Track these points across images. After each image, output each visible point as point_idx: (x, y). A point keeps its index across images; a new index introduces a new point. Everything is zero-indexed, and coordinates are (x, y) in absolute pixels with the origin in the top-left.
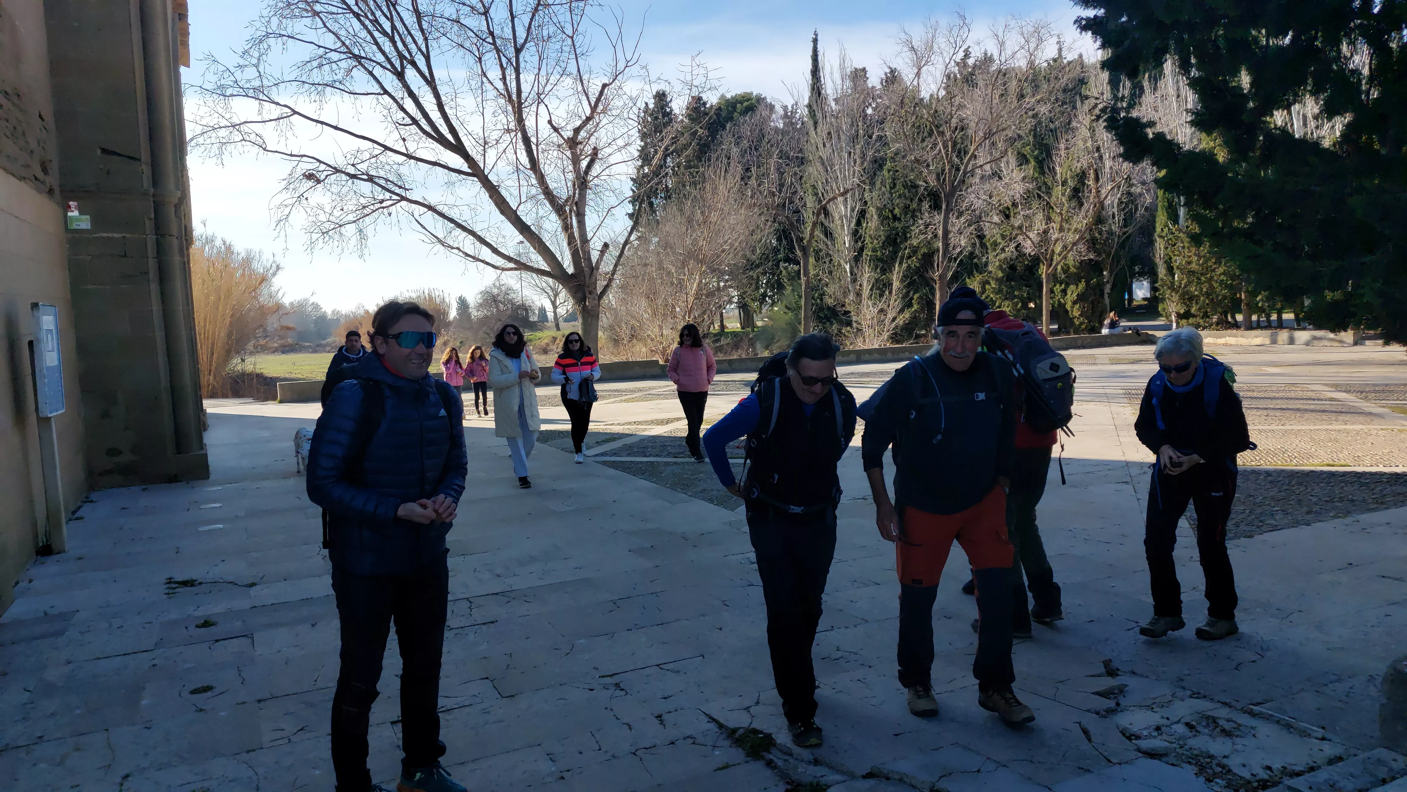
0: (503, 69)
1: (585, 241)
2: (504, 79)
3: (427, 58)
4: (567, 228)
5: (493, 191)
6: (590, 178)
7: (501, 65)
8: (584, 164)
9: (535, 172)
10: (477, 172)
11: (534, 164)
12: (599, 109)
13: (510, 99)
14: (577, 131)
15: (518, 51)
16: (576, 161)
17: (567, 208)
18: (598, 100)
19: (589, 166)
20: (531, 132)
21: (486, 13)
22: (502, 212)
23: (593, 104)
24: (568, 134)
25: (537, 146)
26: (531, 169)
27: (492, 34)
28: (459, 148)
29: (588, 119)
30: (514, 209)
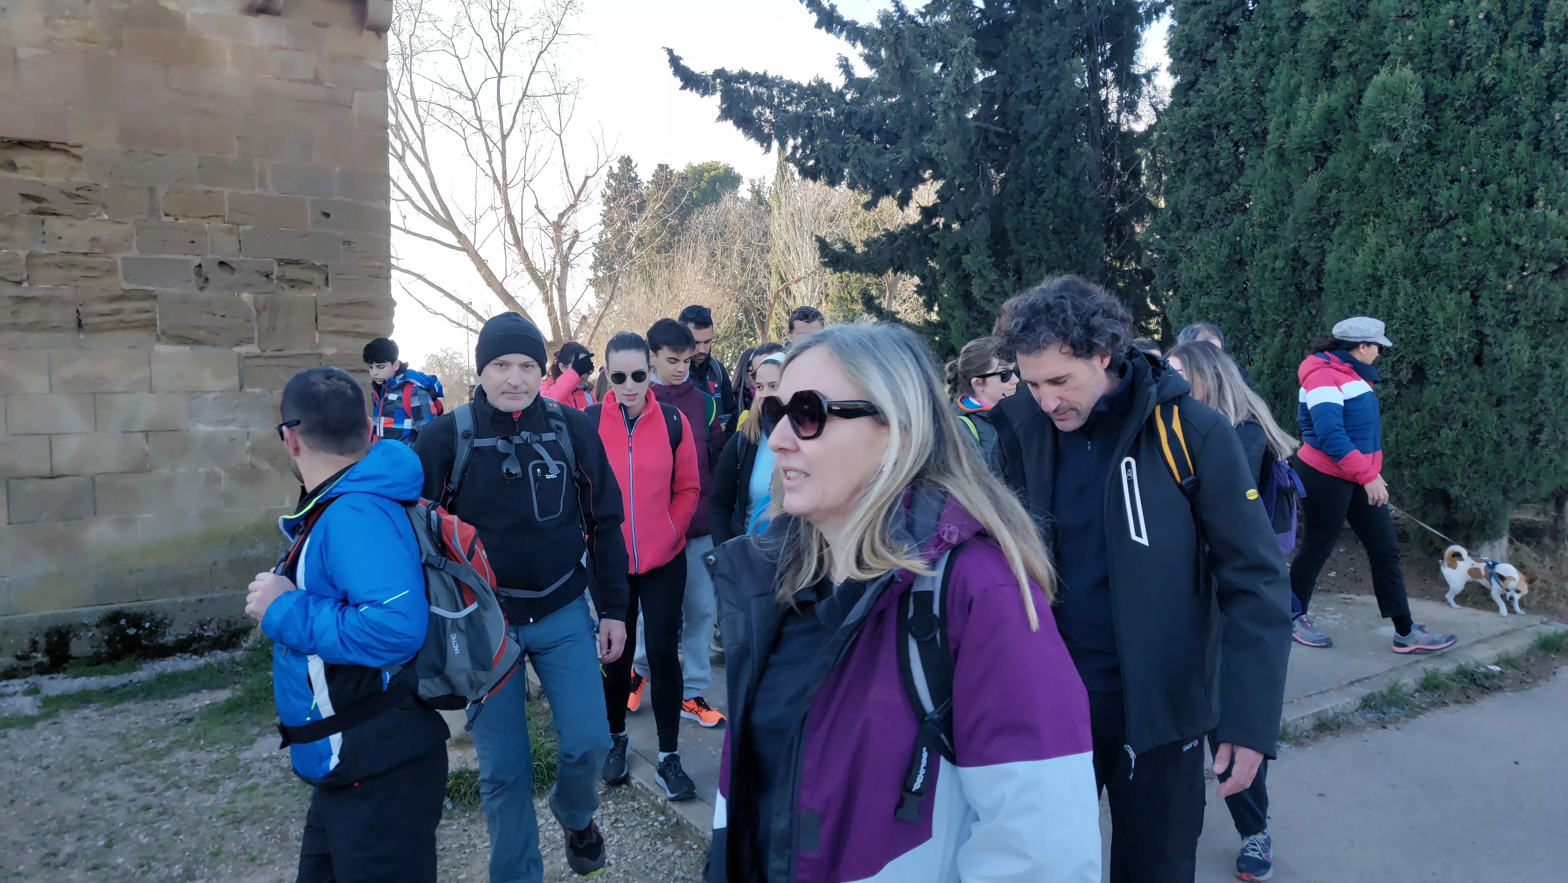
0: (489, 153)
1: (565, 313)
2: (490, 162)
3: (423, 142)
4: (548, 300)
5: (481, 264)
6: (571, 257)
7: (488, 148)
8: (566, 245)
9: (519, 249)
10: (466, 246)
11: (518, 242)
12: (582, 198)
13: (496, 180)
14: (561, 216)
15: (504, 137)
16: (558, 242)
17: (548, 283)
18: (581, 191)
19: (571, 247)
20: (516, 213)
21: (474, 99)
22: (489, 284)
23: (576, 193)
24: (554, 218)
25: (522, 224)
26: (514, 245)
27: (479, 119)
28: (449, 224)
29: (572, 206)
30: (500, 281)
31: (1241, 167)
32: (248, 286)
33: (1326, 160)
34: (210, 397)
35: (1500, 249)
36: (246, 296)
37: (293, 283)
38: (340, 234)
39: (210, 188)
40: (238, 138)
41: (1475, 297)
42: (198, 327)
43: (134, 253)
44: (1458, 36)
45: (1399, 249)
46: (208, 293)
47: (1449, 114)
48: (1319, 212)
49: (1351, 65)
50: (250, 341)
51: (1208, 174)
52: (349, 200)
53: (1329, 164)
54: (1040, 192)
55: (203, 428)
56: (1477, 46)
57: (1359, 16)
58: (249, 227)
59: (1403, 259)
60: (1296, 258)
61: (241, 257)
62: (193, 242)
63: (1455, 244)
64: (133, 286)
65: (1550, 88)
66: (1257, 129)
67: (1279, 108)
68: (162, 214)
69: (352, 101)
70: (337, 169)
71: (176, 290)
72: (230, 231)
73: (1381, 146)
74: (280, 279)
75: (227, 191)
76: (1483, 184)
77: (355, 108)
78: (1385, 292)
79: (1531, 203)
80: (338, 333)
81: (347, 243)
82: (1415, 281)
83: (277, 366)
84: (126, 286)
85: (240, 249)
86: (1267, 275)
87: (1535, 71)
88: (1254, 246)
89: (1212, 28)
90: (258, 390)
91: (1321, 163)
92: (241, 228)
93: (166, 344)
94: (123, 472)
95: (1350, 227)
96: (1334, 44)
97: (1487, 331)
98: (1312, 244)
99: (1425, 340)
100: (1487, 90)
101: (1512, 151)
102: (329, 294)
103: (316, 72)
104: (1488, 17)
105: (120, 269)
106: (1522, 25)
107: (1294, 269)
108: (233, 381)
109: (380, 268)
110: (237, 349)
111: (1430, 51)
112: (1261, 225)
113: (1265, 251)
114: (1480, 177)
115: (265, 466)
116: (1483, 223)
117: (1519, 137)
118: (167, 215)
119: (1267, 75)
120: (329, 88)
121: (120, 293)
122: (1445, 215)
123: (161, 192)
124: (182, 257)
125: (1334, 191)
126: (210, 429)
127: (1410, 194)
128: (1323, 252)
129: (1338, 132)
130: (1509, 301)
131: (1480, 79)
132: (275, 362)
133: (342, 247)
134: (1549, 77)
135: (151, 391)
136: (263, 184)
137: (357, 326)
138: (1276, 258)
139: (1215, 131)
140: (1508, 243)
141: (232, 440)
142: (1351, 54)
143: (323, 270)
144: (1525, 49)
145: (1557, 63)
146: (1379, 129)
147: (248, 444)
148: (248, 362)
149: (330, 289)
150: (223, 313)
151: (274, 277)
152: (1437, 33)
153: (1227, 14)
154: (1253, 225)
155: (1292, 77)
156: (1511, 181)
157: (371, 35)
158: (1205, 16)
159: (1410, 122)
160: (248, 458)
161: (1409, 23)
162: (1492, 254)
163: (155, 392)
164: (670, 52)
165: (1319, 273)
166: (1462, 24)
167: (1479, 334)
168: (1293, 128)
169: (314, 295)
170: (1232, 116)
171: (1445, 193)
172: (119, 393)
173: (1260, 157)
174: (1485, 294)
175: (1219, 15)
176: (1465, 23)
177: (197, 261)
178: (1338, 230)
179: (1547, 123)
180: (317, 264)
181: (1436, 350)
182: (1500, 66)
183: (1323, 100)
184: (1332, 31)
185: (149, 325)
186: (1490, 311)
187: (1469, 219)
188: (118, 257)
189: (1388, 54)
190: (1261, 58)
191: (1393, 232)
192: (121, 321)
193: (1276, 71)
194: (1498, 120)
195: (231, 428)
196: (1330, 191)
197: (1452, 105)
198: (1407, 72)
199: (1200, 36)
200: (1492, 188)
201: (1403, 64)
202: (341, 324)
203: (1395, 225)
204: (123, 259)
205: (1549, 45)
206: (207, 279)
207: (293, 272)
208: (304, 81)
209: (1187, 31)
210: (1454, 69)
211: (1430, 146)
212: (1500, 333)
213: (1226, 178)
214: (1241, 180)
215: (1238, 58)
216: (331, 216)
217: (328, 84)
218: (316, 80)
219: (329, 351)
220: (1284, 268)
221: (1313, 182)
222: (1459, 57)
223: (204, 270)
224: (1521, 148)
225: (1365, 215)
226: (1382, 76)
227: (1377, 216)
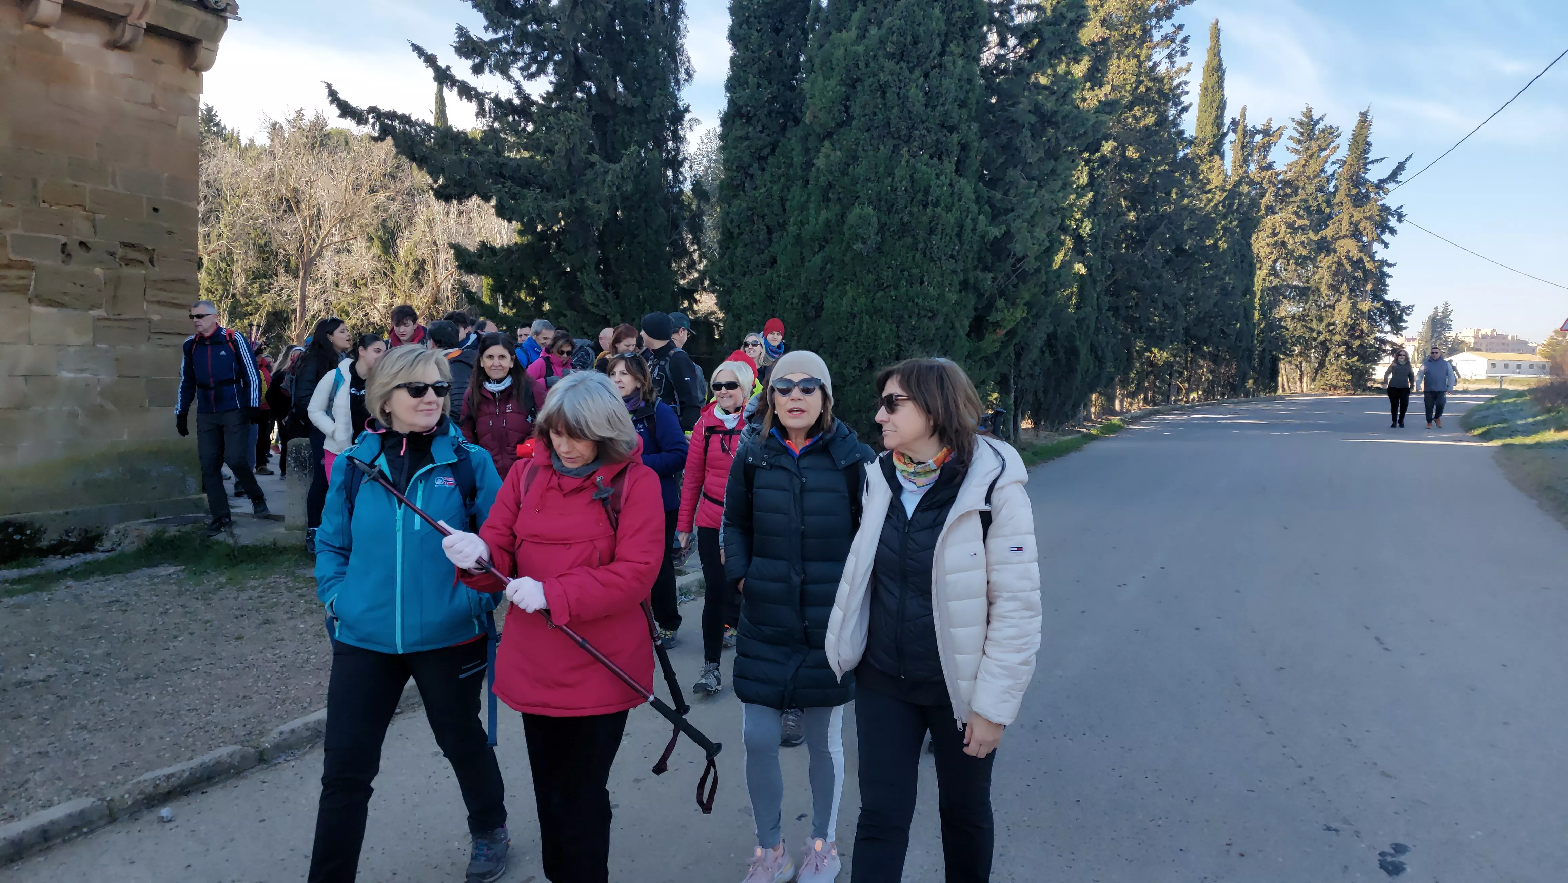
31: (770, 240)
32: (100, 263)
33: (824, 247)
34: (72, 349)
35: (910, 304)
36: (98, 271)
37: (129, 262)
38: (166, 225)
39: (77, 183)
40: (97, 145)
41: (898, 327)
42: (65, 294)
43: (19, 231)
44: (893, 196)
45: (863, 300)
46: (72, 267)
47: (887, 233)
48: (821, 275)
49: (839, 198)
50: (99, 307)
51: (752, 243)
52: (172, 199)
53: (826, 249)
54: (635, 237)
55: (66, 375)
56: (901, 203)
57: (844, 173)
58: (103, 216)
59: (866, 305)
60: (805, 298)
61: (97, 240)
62: (61, 225)
63: (890, 300)
64: (18, 258)
65: (931, 228)
66: (781, 221)
67: (796, 213)
68: (41, 201)
69: (177, 123)
70: (166, 175)
71: (49, 263)
72: (87, 218)
73: (858, 246)
74: (123, 259)
75: (89, 186)
76: (902, 271)
77: (179, 128)
78: (857, 322)
79: (922, 283)
80: (159, 302)
81: (170, 233)
82: (871, 317)
83: (119, 327)
84: (13, 258)
85: (95, 232)
86: (788, 306)
87: (925, 219)
88: (779, 289)
89: (752, 155)
90: (104, 346)
91: (822, 248)
92: (97, 216)
93: (38, 305)
94: (8, 408)
95: (837, 285)
96: (830, 185)
97: (902, 344)
98: (816, 291)
99: (875, 348)
100: (903, 224)
101: (914, 256)
102: (156, 272)
103: (153, 96)
104: (906, 190)
105: (9, 244)
106: (920, 196)
107: (803, 305)
108: (88, 338)
109: (192, 254)
110: (91, 312)
111: (880, 200)
112: (784, 277)
113: (786, 293)
114: (901, 267)
115: (110, 406)
116: (903, 290)
117: (917, 249)
118: (44, 202)
119: (786, 190)
120: (162, 111)
121: (6, 262)
122: (885, 285)
123: (41, 183)
124: (54, 237)
125: (829, 265)
126: (72, 375)
127: (869, 272)
128: (822, 296)
129: (831, 233)
130: (912, 330)
131: (902, 219)
132: (116, 324)
133: (167, 236)
134: (930, 223)
135: (30, 343)
136: (114, 183)
137: (174, 298)
138: (793, 297)
139: (756, 218)
140: (913, 301)
141: (88, 385)
142: (839, 193)
143: (150, 253)
144: (921, 208)
145: (934, 217)
146: (857, 237)
147: (99, 389)
148: (102, 323)
149: (157, 268)
150: (82, 283)
151: (117, 256)
152: (883, 193)
153: (761, 149)
154: (779, 276)
155: (802, 196)
156: (914, 271)
157: (190, 72)
158: (748, 147)
159: (872, 237)
160: (99, 400)
161: (870, 184)
162: (907, 306)
163: (32, 344)
164: (329, 86)
165: (819, 308)
166: (894, 190)
167: (898, 345)
168: (806, 226)
169: (144, 272)
170: (766, 211)
171: (885, 273)
172: (9, 343)
173: (782, 236)
174: (902, 325)
175: (757, 149)
176: (895, 190)
177: (64, 240)
178: (830, 286)
179: (929, 246)
180: (149, 248)
181: (881, 353)
182: (911, 214)
183: (824, 215)
184: (831, 178)
185: (23, 290)
186: (905, 334)
187: (896, 288)
188: (8, 234)
189: (859, 197)
190: (782, 179)
191: (860, 290)
192: (4, 285)
193: (792, 190)
194: (909, 240)
195: (85, 375)
196: (827, 264)
197: (889, 229)
198: (870, 210)
199: (746, 159)
200: (906, 273)
201: (869, 206)
202: (163, 296)
203: (861, 287)
204: (13, 235)
205: (931, 207)
206: (69, 255)
207: (133, 254)
208: (144, 104)
209: (739, 154)
210: (889, 212)
211: (878, 248)
212: (907, 345)
213: (762, 247)
214: (770, 249)
215: (767, 175)
216: (160, 212)
217: (160, 108)
218: (153, 105)
219: (156, 318)
220: (797, 304)
221: (818, 259)
222: (893, 205)
223: (69, 247)
224: (918, 255)
225: (846, 280)
226: (857, 210)
227: (852, 281)
